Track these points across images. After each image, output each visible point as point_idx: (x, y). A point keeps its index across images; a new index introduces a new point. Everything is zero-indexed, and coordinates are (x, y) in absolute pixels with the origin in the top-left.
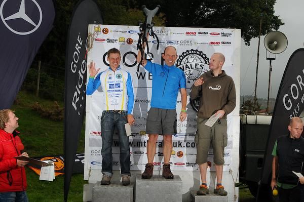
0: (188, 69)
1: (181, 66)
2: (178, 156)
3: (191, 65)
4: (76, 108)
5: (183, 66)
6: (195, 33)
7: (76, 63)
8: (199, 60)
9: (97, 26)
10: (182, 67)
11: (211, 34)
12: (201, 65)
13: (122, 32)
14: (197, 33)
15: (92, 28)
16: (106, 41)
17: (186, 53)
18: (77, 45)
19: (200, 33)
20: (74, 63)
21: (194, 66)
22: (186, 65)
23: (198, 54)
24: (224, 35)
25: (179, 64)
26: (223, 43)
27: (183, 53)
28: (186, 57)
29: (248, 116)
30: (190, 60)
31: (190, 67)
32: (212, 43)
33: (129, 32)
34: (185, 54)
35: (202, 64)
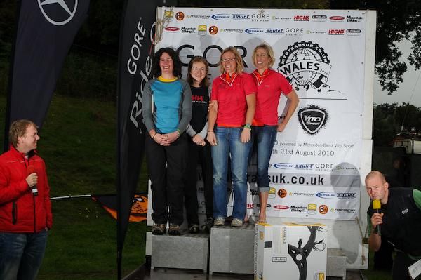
0: (296, 70)
1: (287, 66)
2: (279, 195)
3: (301, 63)
4: (136, 124)
5: (289, 66)
6: (306, 18)
7: (135, 61)
8: (312, 57)
9: (168, 9)
10: (288, 68)
11: (331, 18)
12: (315, 65)
13: (203, 17)
14: (310, 18)
15: (162, 12)
16: (180, 31)
17: (293, 46)
18: (137, 35)
19: (315, 17)
20: (133, 60)
21: (305, 65)
22: (294, 64)
23: (310, 48)
24: (350, 19)
25: (283, 63)
26: (350, 31)
27: (290, 47)
28: (294, 53)
29: (415, 142)
30: (300, 56)
31: (299, 67)
32: (332, 32)
33: (213, 17)
34: (292, 48)
35: (317, 62)
